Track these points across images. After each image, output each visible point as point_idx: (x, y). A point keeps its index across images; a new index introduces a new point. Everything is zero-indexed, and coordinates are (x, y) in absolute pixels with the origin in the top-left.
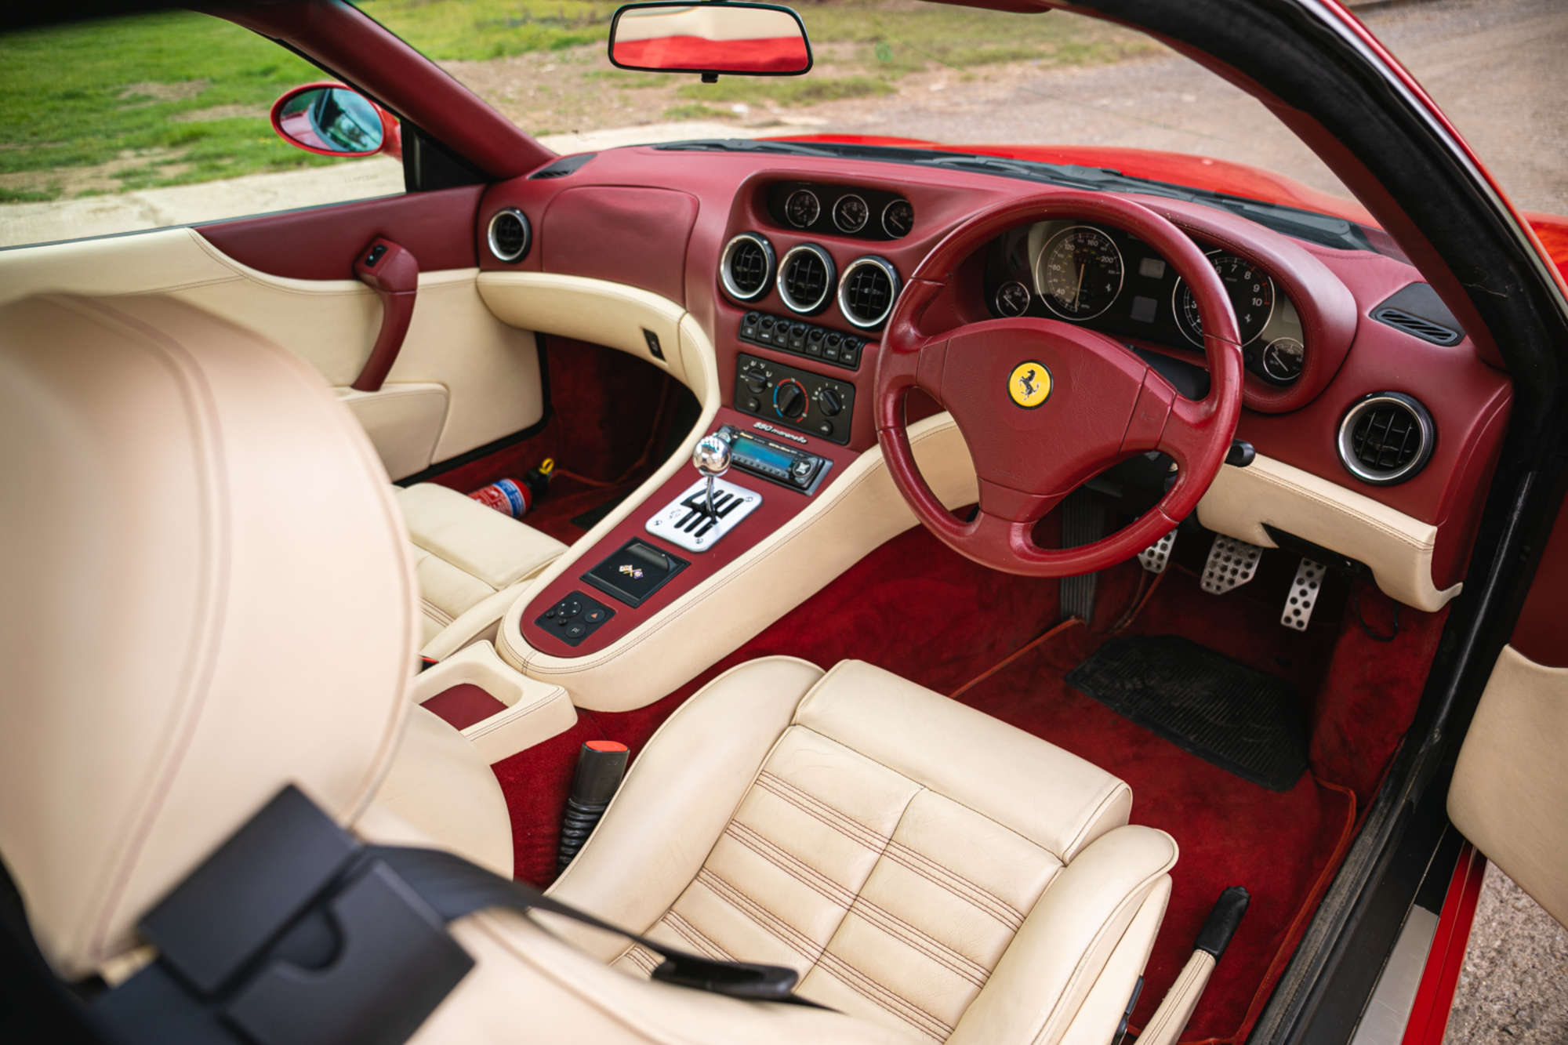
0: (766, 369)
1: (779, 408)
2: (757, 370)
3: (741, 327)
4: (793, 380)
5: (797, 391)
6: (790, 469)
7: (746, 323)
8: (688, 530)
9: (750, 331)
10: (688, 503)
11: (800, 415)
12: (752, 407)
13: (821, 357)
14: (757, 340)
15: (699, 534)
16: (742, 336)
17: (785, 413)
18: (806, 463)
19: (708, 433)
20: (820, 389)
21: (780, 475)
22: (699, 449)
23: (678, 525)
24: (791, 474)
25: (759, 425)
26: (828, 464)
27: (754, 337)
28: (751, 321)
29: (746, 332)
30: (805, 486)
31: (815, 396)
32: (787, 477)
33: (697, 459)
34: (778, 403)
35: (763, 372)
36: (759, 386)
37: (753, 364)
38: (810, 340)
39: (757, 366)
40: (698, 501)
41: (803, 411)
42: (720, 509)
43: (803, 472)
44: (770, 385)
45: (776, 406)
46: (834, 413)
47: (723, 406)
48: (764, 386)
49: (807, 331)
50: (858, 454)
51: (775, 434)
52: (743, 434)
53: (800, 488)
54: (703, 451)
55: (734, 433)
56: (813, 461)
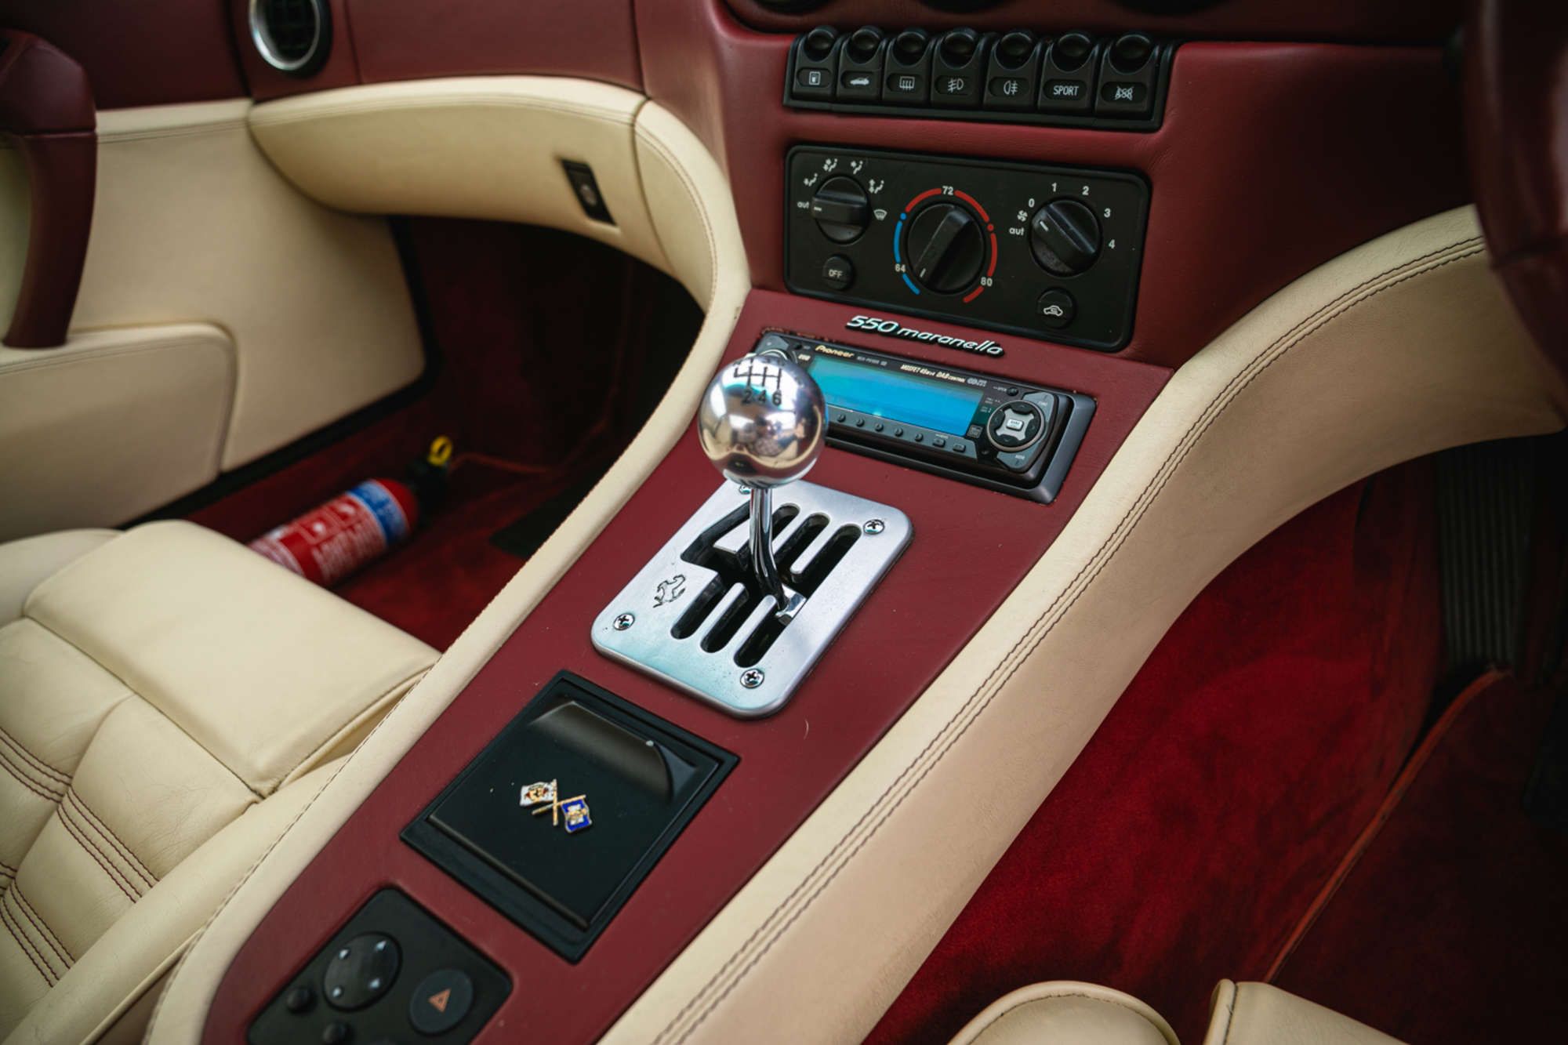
0: (866, 174)
1: (912, 273)
2: (843, 181)
3: (788, 71)
4: (949, 190)
5: (963, 220)
6: (975, 432)
7: (802, 59)
8: (714, 642)
9: (814, 79)
10: (703, 552)
11: (976, 279)
12: (835, 279)
13: (1034, 109)
14: (837, 101)
15: (749, 655)
16: (794, 96)
17: (928, 284)
18: (1021, 411)
19: (730, 354)
20: (1031, 203)
21: (949, 449)
22: (718, 402)
23: (684, 628)
24: (982, 443)
25: (859, 320)
26: (1080, 406)
27: (827, 91)
28: (814, 52)
29: (805, 83)
30: (1031, 474)
31: (1018, 224)
32: (972, 452)
33: (714, 435)
34: (906, 259)
35: (858, 184)
36: (851, 223)
37: (829, 166)
38: (995, 66)
39: (843, 171)
40: (731, 542)
41: (982, 272)
42: (799, 566)
43: (1021, 436)
44: (881, 215)
45: (900, 268)
46: (1081, 263)
47: (759, 284)
48: (863, 218)
49: (981, 44)
50: (1165, 372)
51: (909, 338)
52: (823, 348)
53: (1017, 484)
54: (731, 409)
55: (799, 348)
56: (1044, 402)
